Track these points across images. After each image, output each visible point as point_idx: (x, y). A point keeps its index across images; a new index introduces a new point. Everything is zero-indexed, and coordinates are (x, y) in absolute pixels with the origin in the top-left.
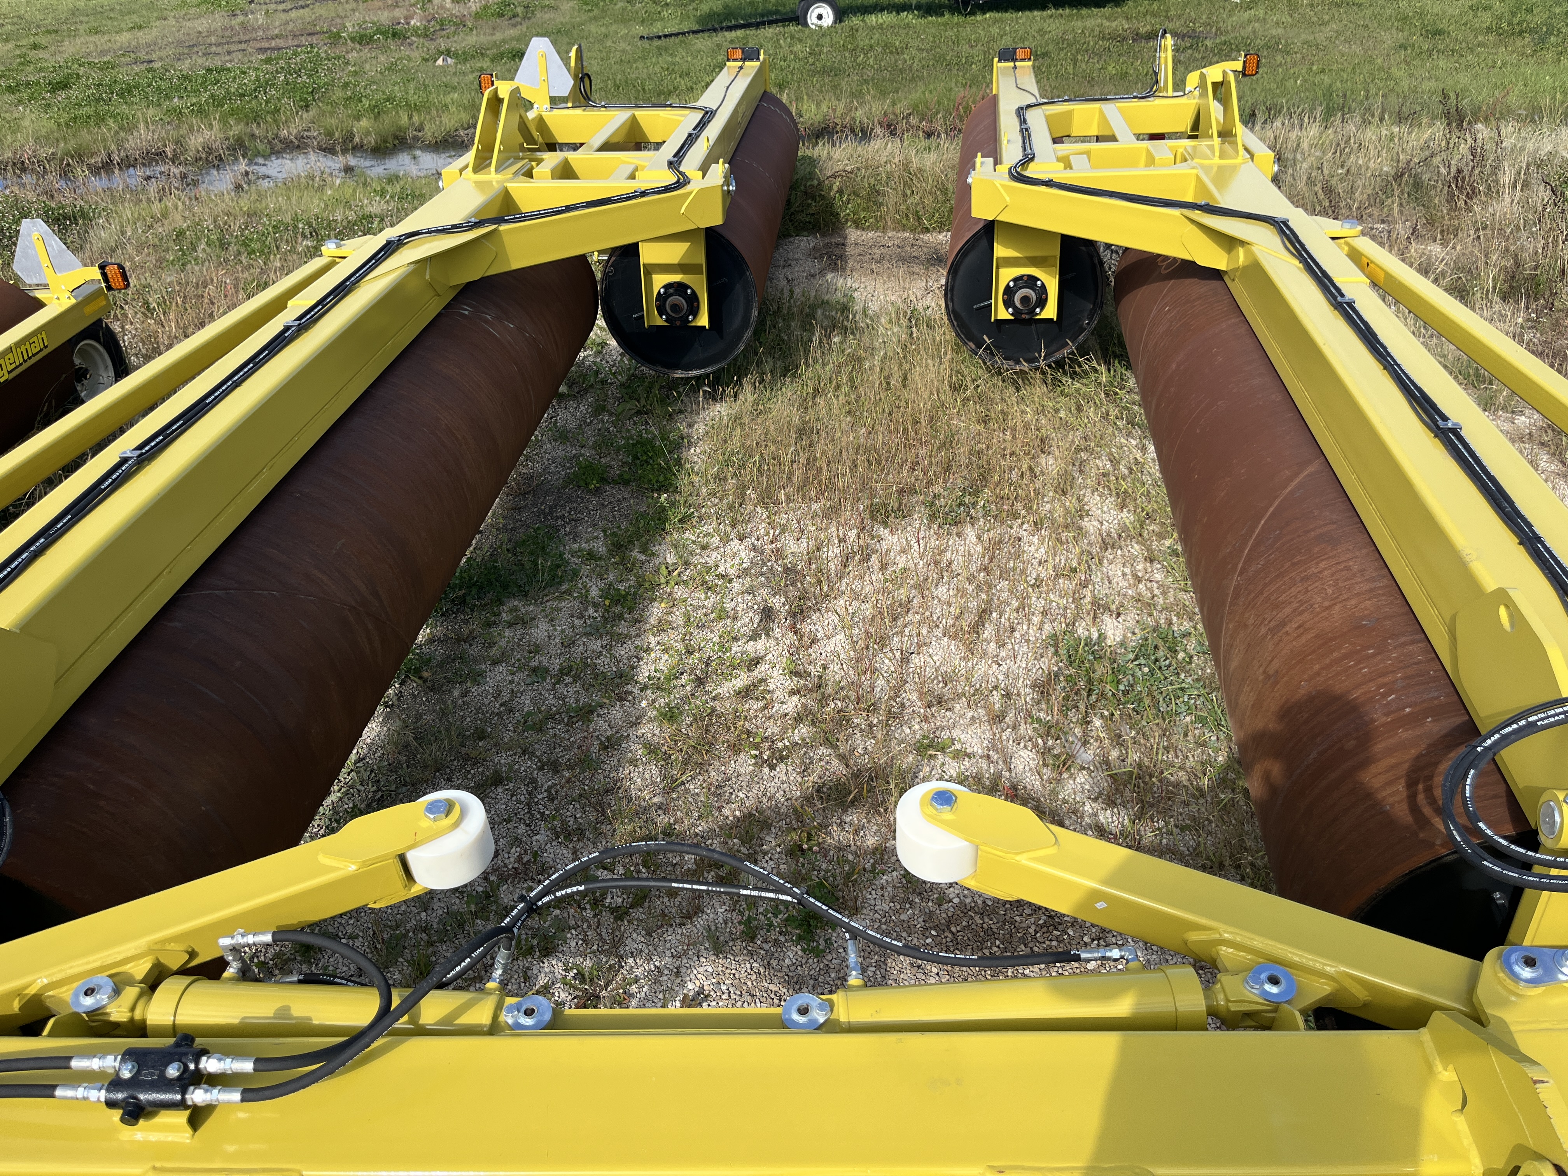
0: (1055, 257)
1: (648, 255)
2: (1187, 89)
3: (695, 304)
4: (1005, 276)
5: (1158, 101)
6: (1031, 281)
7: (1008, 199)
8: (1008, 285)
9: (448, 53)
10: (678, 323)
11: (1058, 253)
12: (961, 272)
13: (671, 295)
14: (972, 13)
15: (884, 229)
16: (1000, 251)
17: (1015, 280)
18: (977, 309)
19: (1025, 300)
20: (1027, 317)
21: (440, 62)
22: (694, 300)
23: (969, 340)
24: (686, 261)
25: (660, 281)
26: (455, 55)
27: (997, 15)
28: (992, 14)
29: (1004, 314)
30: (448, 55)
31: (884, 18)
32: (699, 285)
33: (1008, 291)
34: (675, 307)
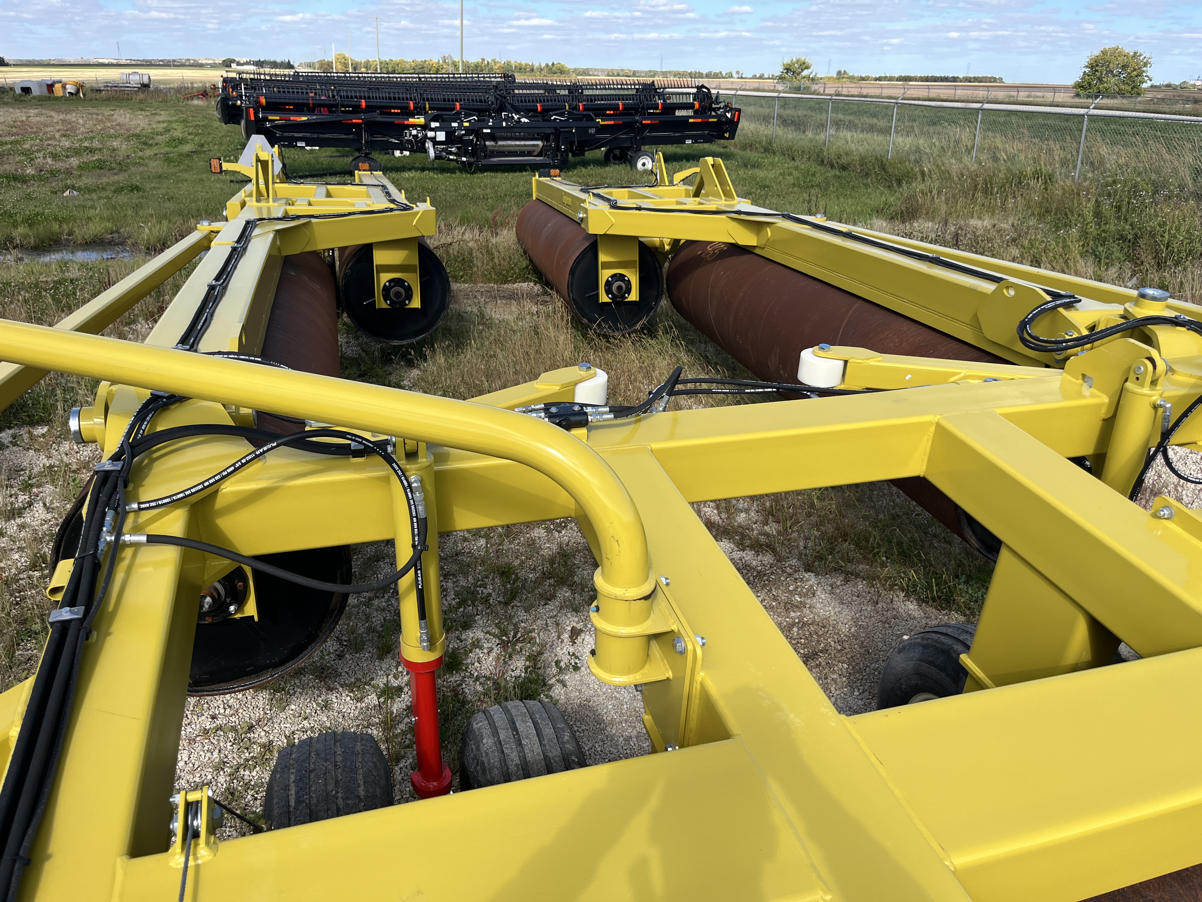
0: (636, 261)
1: (380, 257)
2: (675, 183)
3: (410, 293)
4: (605, 275)
5: (661, 188)
6: (621, 277)
7: (613, 220)
8: (608, 280)
9: (73, 188)
10: (398, 306)
11: (637, 259)
12: (577, 274)
13: (394, 286)
14: (474, 172)
15: (475, 282)
16: (603, 258)
17: (612, 277)
18: (587, 297)
19: (619, 288)
20: (620, 300)
21: (67, 193)
22: (409, 291)
23: (584, 317)
24: (404, 263)
25: (385, 278)
26: (79, 189)
27: (492, 174)
28: (489, 174)
29: (604, 298)
30: (73, 189)
31: (412, 174)
32: (414, 281)
33: (608, 284)
34: (398, 294)
